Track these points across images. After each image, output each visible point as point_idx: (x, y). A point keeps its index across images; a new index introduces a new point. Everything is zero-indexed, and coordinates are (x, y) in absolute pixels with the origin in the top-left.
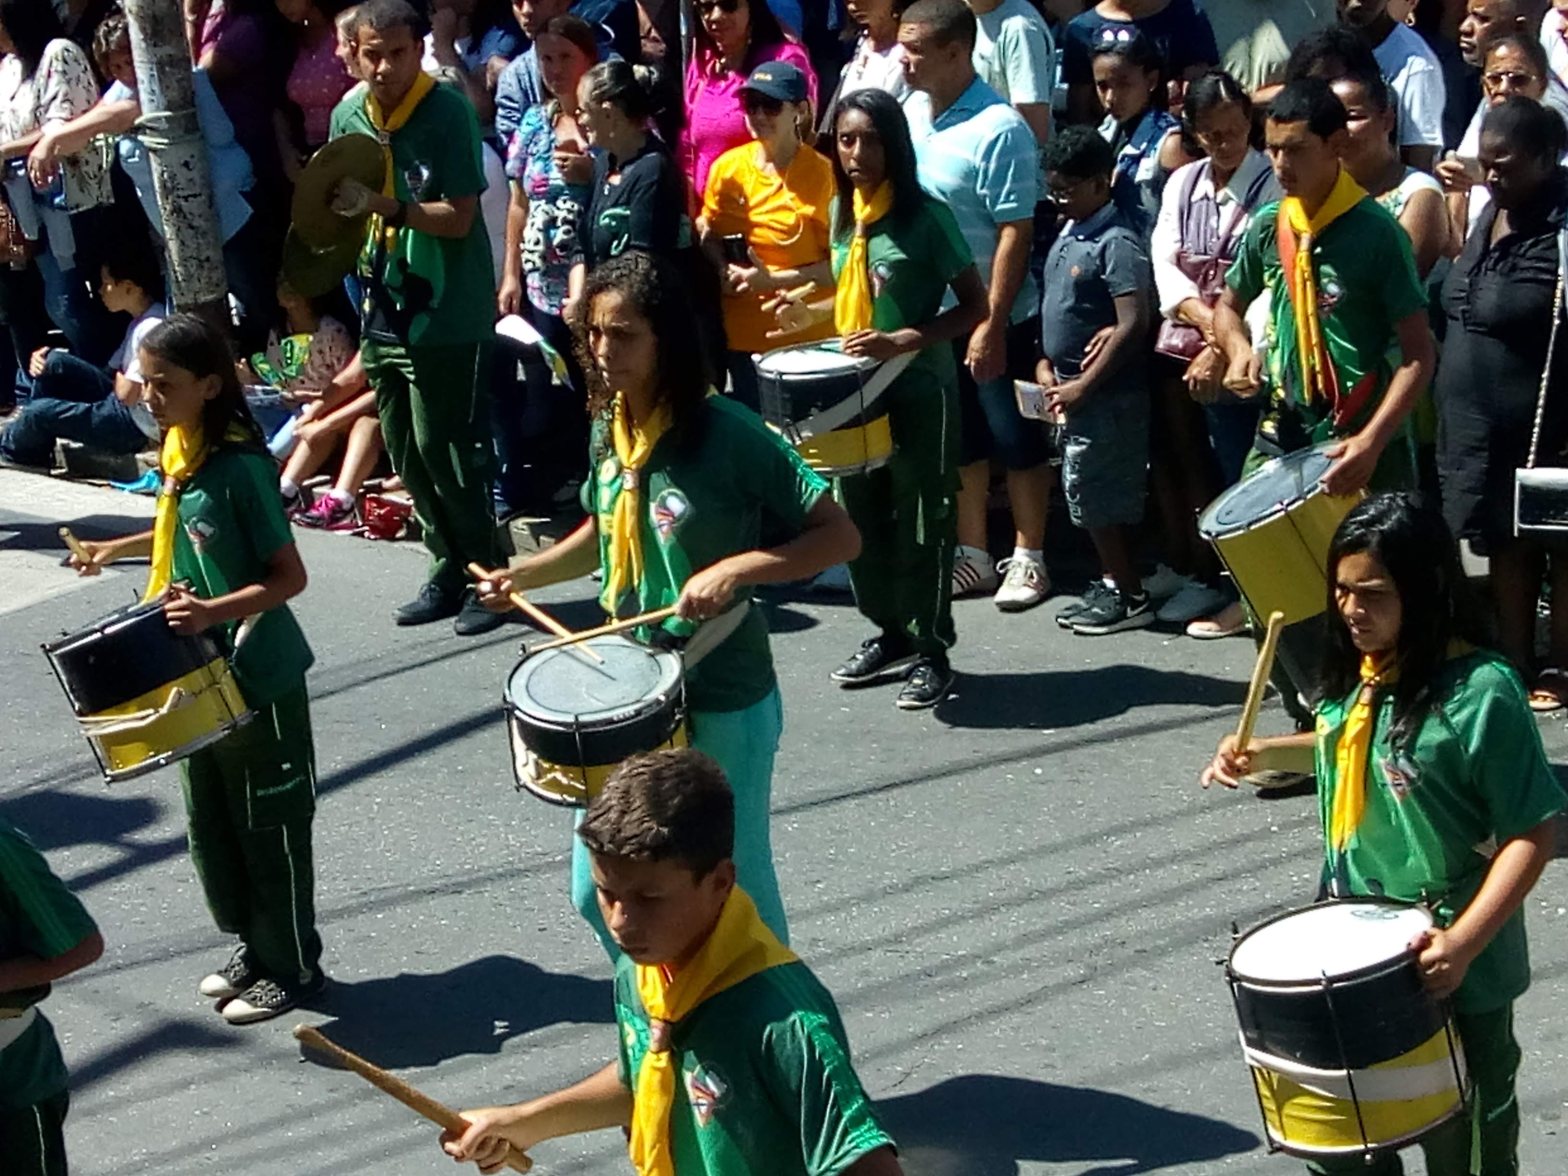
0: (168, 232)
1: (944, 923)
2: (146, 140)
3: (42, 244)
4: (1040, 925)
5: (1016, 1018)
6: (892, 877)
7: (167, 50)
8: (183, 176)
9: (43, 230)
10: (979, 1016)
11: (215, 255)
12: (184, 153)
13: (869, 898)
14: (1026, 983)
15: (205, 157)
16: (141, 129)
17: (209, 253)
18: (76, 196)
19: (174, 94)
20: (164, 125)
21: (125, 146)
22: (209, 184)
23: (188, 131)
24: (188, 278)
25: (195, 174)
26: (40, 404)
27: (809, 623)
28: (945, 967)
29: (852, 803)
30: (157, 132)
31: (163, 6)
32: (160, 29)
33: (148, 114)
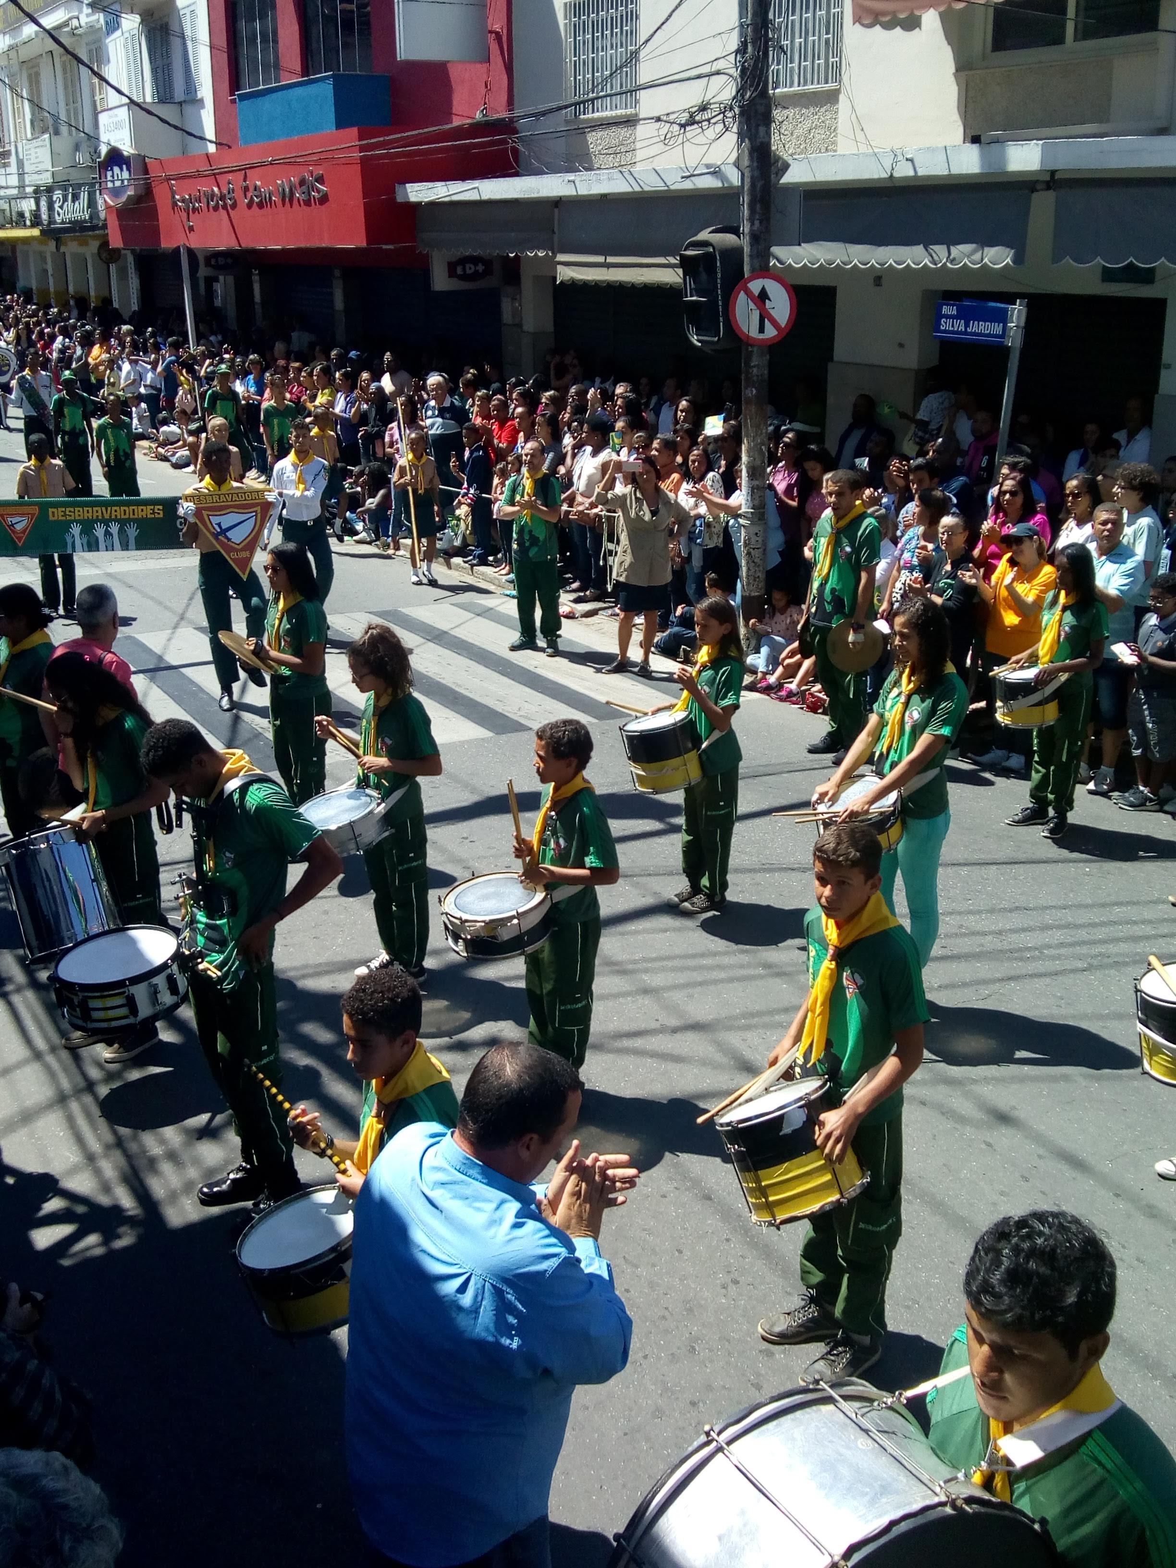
0: (743, 563)
1: (1024, 930)
2: (741, 521)
3: (688, 559)
4: (1070, 940)
5: (1048, 980)
6: (1005, 904)
7: (756, 483)
8: (754, 539)
9: (690, 554)
10: (1031, 976)
11: (762, 575)
12: (756, 529)
13: (992, 911)
14: (1057, 965)
15: (765, 531)
16: (740, 516)
17: (760, 574)
18: (707, 541)
19: (757, 502)
20: (749, 516)
21: (732, 522)
22: (764, 543)
26: (676, 629)
27: (990, 783)
28: (1020, 950)
29: (994, 867)
30: (746, 518)
31: (758, 462)
32: (755, 473)
33: (744, 509)
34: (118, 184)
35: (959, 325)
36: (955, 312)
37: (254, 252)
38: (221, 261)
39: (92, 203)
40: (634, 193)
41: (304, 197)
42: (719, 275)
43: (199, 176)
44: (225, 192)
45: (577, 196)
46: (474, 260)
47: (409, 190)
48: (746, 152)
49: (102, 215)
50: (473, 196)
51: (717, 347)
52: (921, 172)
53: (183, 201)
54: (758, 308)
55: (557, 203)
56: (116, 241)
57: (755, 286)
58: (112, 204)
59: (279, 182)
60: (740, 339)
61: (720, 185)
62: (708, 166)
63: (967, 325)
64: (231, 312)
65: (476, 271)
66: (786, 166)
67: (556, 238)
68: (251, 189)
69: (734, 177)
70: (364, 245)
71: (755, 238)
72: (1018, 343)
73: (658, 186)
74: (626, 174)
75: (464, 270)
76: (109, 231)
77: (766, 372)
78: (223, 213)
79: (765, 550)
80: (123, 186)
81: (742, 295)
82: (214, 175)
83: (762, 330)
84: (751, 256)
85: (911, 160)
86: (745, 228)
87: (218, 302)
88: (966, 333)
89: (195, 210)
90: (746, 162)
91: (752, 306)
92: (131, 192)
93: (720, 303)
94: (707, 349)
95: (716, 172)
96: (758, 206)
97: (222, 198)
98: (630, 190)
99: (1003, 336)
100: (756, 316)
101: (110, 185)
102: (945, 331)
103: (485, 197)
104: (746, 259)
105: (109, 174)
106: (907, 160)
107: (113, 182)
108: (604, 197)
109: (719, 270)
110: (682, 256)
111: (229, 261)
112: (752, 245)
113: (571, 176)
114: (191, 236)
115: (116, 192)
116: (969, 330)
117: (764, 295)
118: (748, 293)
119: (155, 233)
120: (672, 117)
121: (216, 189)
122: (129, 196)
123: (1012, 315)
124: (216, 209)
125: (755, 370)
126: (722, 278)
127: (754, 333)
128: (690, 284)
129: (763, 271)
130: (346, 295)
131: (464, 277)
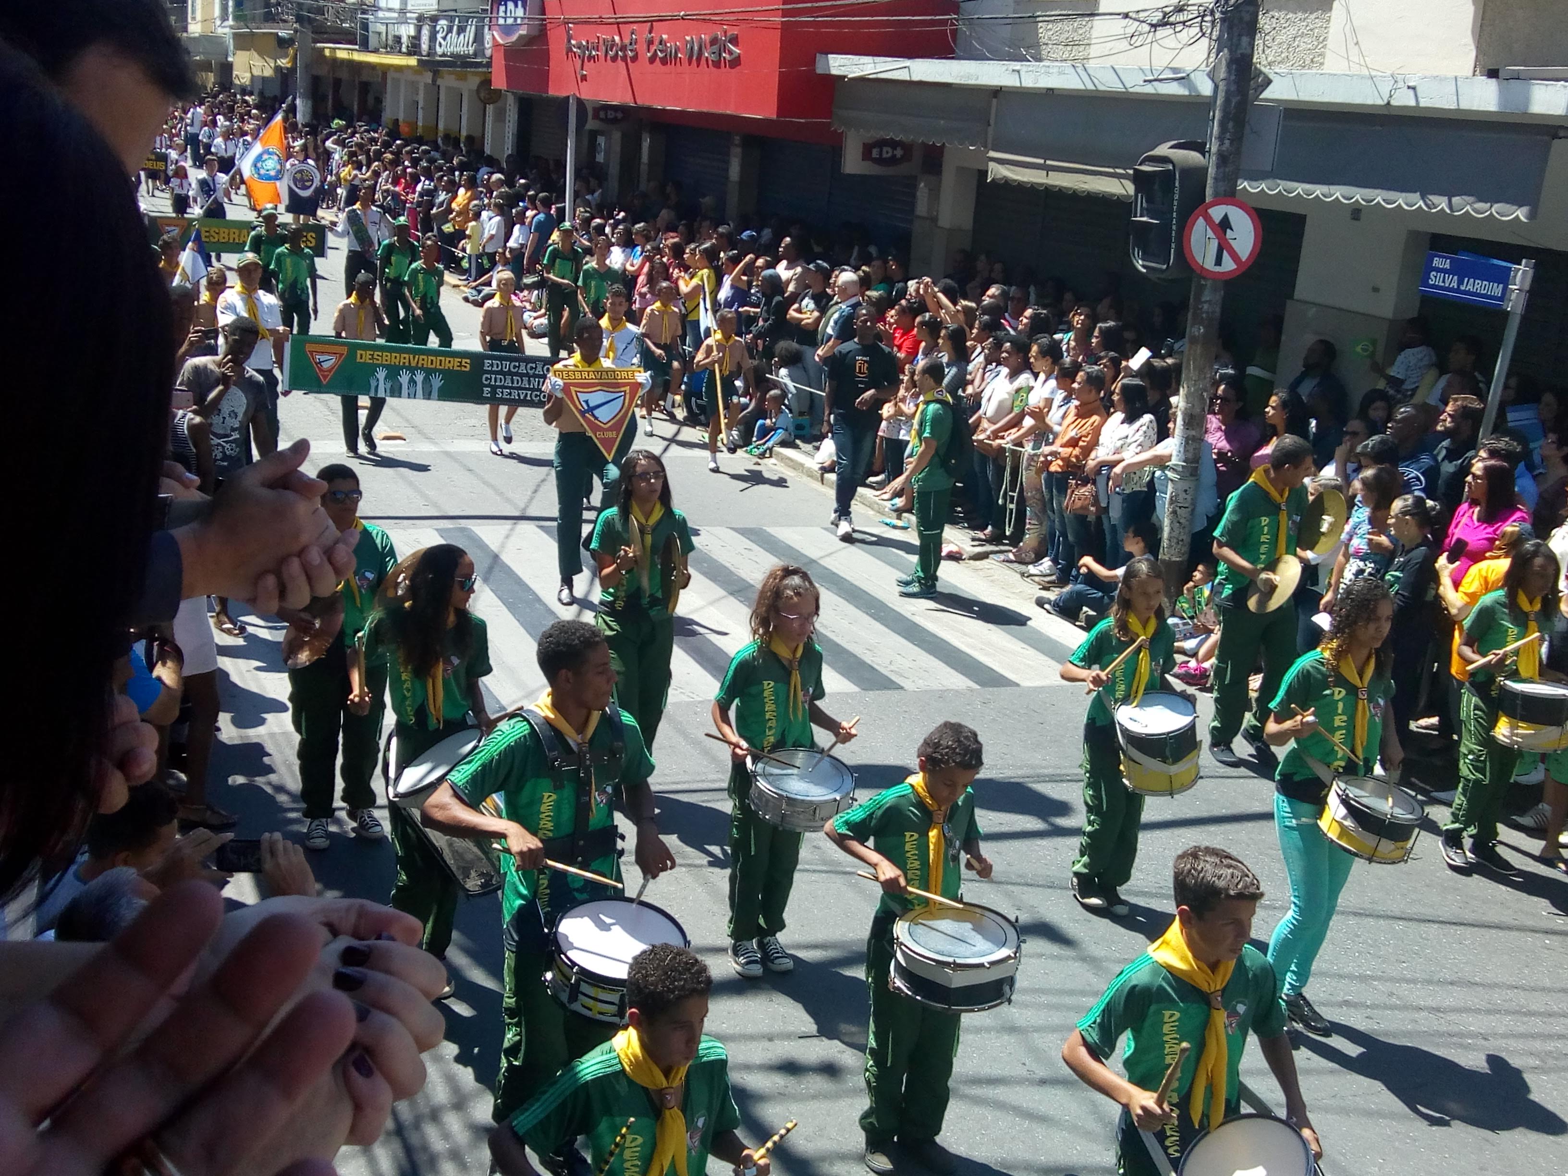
0: (1166, 522)
2: (1170, 474)
7: (1193, 433)
8: (1182, 496)
9: (1108, 503)
11: (1187, 538)
12: (1186, 485)
16: (1169, 468)
17: (1184, 537)
19: (1190, 455)
20: (1180, 469)
21: (1158, 473)
23: (1191, 475)
24: (1170, 546)
25: (1189, 497)
30: (1173, 470)
31: (1198, 410)
32: (1194, 422)
33: (1174, 461)
34: (510, 21)
35: (1452, 282)
36: (1447, 266)
37: (649, 109)
38: (611, 115)
39: (479, 38)
40: (1086, 90)
41: (713, 57)
42: (1176, 197)
43: (602, 23)
44: (627, 41)
45: (1021, 87)
46: (893, 144)
47: (831, 62)
48: (1224, 62)
49: (488, 53)
50: (902, 75)
51: (1162, 276)
52: (1423, 104)
53: (579, 48)
54: (1218, 238)
55: (997, 92)
56: (499, 82)
57: (1217, 213)
58: (501, 41)
59: (688, 38)
60: (1193, 271)
61: (1187, 93)
62: (1175, 70)
63: (1460, 282)
64: (614, 170)
65: (894, 156)
66: (1269, 82)
67: (991, 130)
68: (657, 42)
69: (1206, 88)
70: (774, 117)
71: (1223, 159)
72: (1519, 310)
73: (1117, 86)
74: (1079, 70)
76: (493, 70)
77: (1218, 310)
78: (621, 64)
79: (1193, 510)
80: (515, 26)
81: (1201, 221)
82: (618, 23)
83: (1218, 262)
84: (1215, 179)
85: (1414, 88)
86: (1214, 147)
87: (600, 158)
88: (1458, 290)
89: (591, 57)
90: (1222, 73)
91: (1210, 234)
92: (523, 31)
93: (1174, 227)
94: (1153, 277)
95: (1184, 80)
96: (1231, 125)
97: (623, 48)
98: (1083, 87)
99: (1501, 299)
100: (1214, 244)
101: (501, 21)
102: (1434, 286)
103: (916, 78)
104: (1210, 182)
105: (502, 8)
106: (1409, 87)
107: (505, 18)
108: (1050, 92)
109: (1177, 191)
110: (1135, 170)
111: (620, 115)
112: (1218, 166)
113: (1017, 65)
114: (583, 85)
115: (507, 30)
116: (1463, 288)
117: (1225, 224)
118: (1209, 220)
119: (544, 77)
120: (1142, 15)
121: (617, 38)
122: (521, 37)
123: (1515, 277)
124: (614, 59)
125: (1206, 306)
126: (1179, 200)
127: (1209, 264)
128: (1141, 203)
129: (1229, 196)
130: (743, 166)
131: (880, 161)
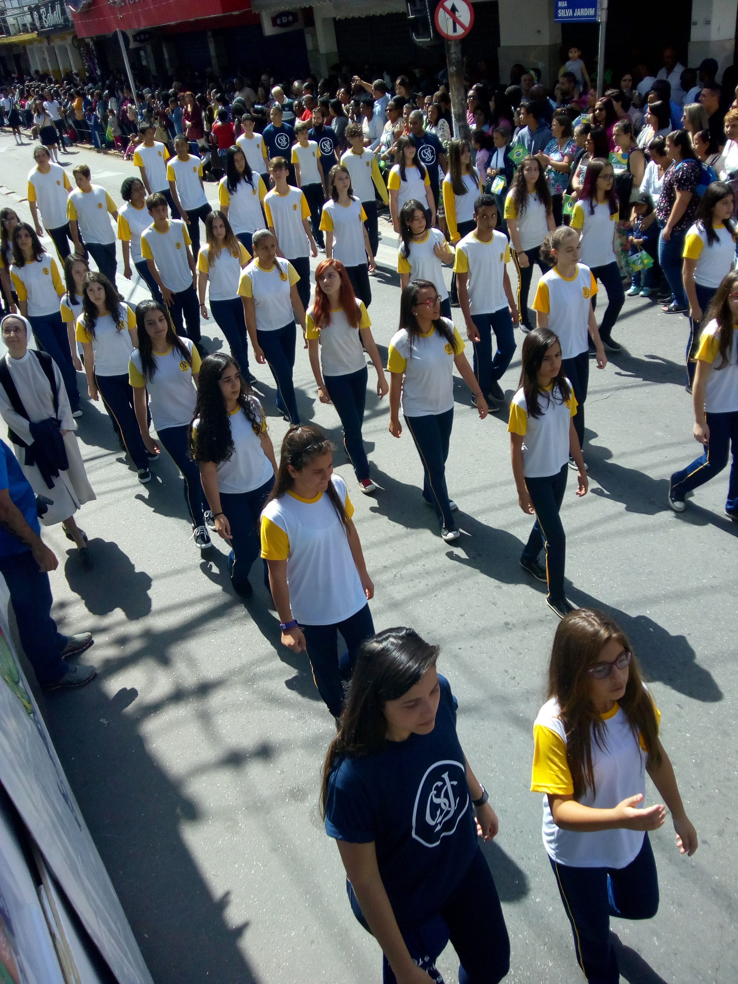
7: (461, 124)
32: (459, 119)
35: (570, 13)
36: (566, 5)
37: (159, 28)
38: (142, 37)
39: (63, 12)
46: (286, 14)
49: (70, 19)
51: (430, 44)
53: (114, 3)
54: (452, 18)
57: (448, 4)
58: (75, 11)
60: (443, 38)
63: (573, 12)
64: (153, 67)
65: (288, 21)
70: (222, 14)
72: (604, 20)
75: (281, 21)
76: (76, 28)
77: (460, 56)
78: (139, 7)
81: (441, 10)
83: (455, 30)
87: (144, 63)
88: (573, 17)
89: (122, 7)
91: (448, 16)
93: (429, 17)
99: (595, 16)
102: (561, 17)
115: (76, 3)
116: (575, 15)
117: (454, 9)
118: (445, 9)
122: (84, 4)
123: (600, 2)
124: (134, 5)
125: (454, 55)
126: (428, 3)
127: (451, 33)
128: (411, 8)
130: (216, 47)
131: (282, 25)
